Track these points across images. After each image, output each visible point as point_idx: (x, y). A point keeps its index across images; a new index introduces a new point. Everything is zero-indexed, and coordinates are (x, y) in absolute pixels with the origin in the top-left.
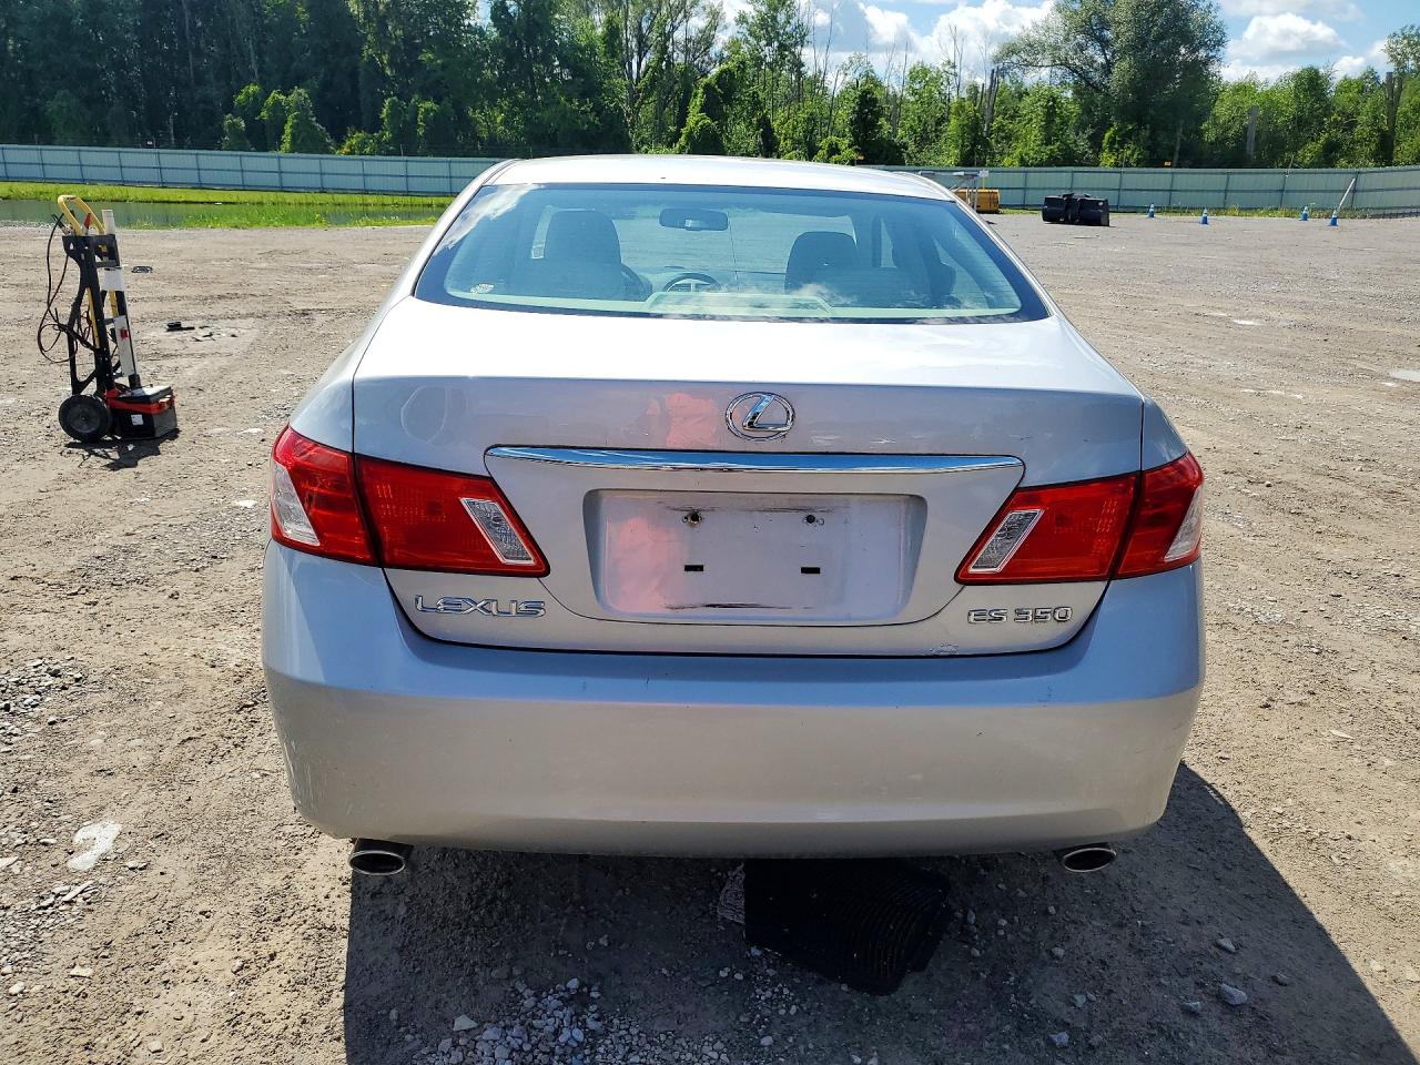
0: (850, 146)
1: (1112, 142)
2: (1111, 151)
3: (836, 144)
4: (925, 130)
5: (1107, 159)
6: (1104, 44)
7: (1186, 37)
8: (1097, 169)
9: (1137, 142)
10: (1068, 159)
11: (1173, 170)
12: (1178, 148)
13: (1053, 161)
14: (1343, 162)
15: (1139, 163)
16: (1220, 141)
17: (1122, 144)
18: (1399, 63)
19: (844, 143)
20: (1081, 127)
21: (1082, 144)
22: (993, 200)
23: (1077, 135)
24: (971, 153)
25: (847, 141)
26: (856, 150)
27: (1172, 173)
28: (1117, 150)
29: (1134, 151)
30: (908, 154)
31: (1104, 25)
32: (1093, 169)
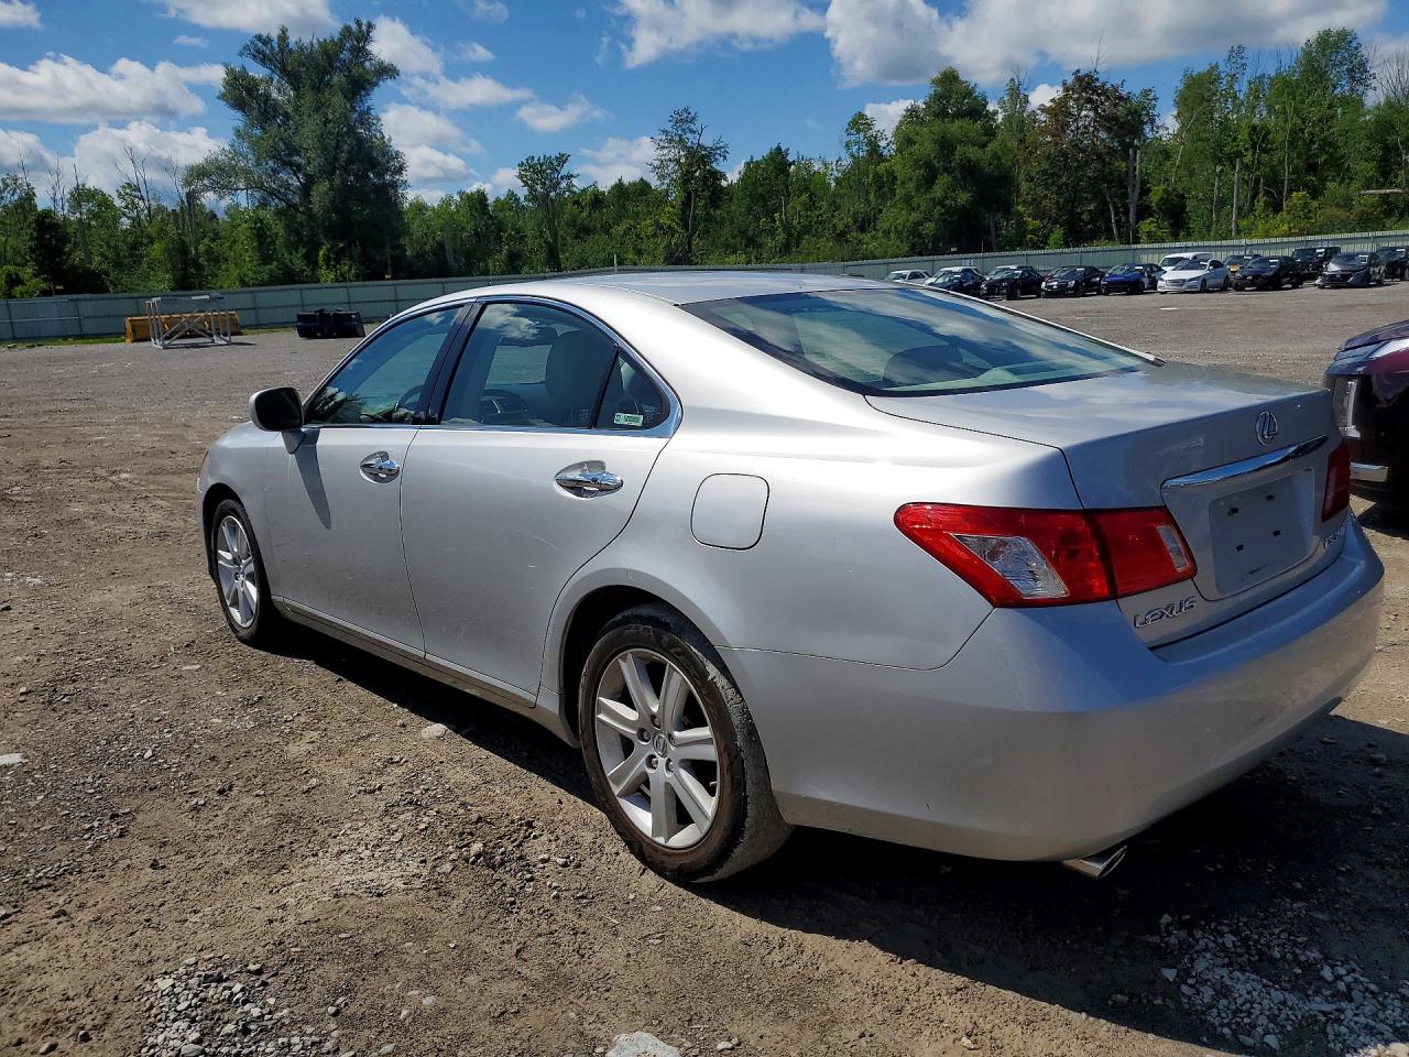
0: (35, 276)
1: (327, 260)
2: (328, 267)
3: (17, 275)
4: (118, 255)
5: (326, 275)
6: (297, 169)
7: (373, 164)
8: (318, 285)
9: (351, 258)
10: (288, 277)
11: (395, 282)
12: (389, 262)
13: (274, 281)
14: (526, 268)
15: (358, 277)
16: (420, 256)
17: (338, 260)
18: (531, 187)
19: (27, 272)
20: (291, 247)
21: (298, 263)
22: (234, 322)
23: (291, 254)
24: (185, 276)
25: (29, 270)
26: (45, 280)
27: (393, 285)
28: (335, 267)
29: (351, 266)
30: (111, 281)
31: (293, 151)
32: (313, 285)
